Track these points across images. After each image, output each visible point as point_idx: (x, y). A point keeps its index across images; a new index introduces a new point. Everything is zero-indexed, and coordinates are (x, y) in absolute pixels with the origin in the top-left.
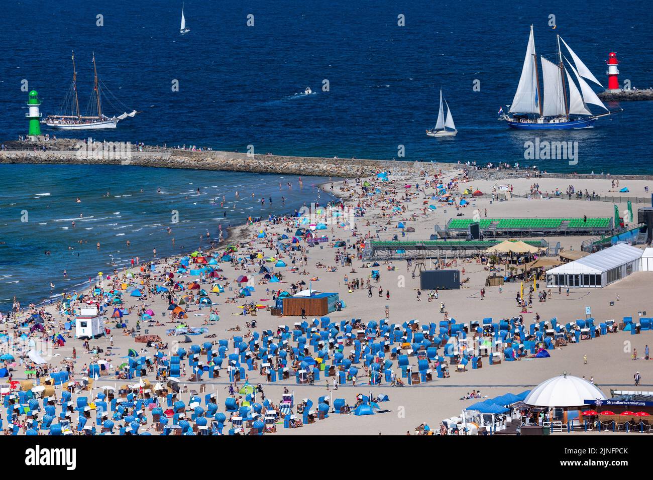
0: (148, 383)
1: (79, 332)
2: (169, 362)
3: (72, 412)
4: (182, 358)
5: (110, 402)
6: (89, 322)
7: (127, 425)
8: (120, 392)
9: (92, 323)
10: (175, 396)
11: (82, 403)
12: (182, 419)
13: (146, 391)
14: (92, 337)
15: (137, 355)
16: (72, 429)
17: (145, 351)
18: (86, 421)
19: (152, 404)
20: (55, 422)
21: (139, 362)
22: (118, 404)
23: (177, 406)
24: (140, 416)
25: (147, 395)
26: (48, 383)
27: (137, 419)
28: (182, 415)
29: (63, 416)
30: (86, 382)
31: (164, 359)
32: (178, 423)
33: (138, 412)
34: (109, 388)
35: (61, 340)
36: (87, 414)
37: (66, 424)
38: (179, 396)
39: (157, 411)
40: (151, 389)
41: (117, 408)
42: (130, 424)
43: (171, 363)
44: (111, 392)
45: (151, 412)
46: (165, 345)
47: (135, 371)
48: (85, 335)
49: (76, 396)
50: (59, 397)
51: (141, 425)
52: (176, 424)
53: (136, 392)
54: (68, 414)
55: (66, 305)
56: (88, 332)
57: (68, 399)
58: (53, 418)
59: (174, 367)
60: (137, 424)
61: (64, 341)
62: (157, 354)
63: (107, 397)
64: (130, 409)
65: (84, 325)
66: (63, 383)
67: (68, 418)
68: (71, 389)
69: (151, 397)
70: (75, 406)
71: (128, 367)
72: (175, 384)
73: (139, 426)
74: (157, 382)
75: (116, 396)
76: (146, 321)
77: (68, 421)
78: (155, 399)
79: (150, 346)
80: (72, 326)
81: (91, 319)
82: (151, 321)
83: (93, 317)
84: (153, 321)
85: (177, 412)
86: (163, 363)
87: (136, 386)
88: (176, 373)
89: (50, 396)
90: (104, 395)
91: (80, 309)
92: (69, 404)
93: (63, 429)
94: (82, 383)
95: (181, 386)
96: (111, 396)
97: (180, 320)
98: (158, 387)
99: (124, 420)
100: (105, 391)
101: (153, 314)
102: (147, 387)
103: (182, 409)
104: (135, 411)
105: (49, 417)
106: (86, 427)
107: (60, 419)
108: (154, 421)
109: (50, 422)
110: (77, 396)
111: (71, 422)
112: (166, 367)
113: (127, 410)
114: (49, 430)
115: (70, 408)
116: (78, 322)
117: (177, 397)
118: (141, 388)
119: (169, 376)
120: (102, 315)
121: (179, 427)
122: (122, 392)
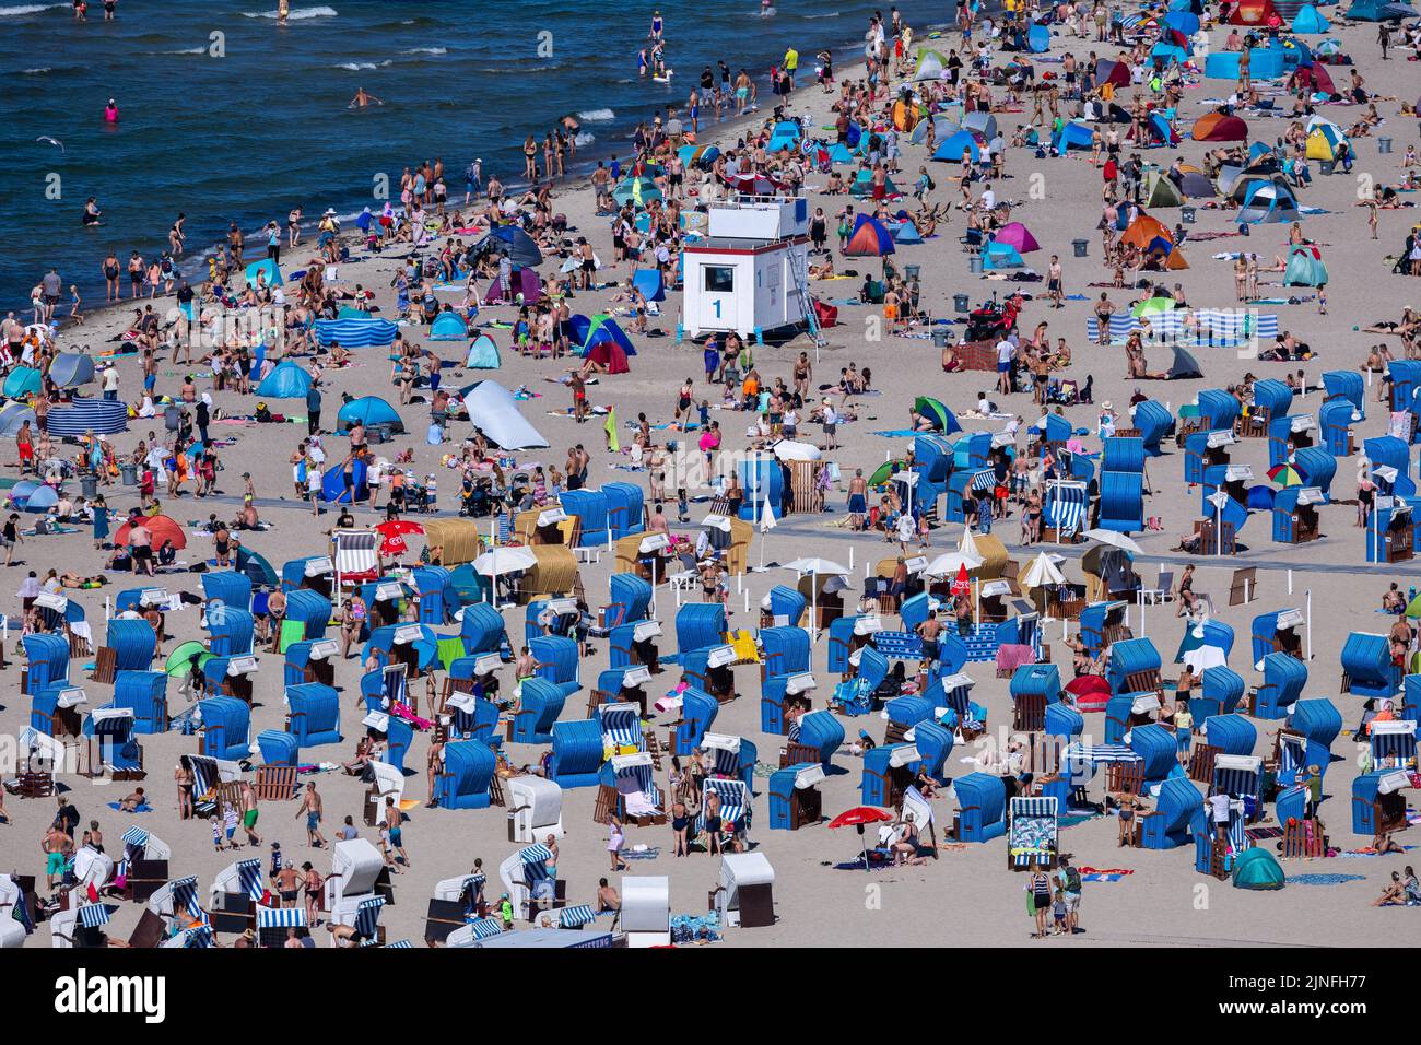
0: (998, 552)
1: (699, 311)
2: (1097, 464)
3: (654, 669)
4: (1153, 447)
5: (826, 633)
6: (744, 269)
7: (895, 736)
8: (870, 591)
9: (758, 274)
10: (1117, 616)
11: (702, 631)
12: (1143, 719)
13: (989, 590)
14: (752, 338)
15: (954, 427)
16: (651, 748)
17: (993, 407)
18: (714, 713)
19: (1011, 648)
20: (575, 710)
21: (962, 459)
22: (861, 641)
23: (1127, 660)
24: (958, 700)
25: (993, 607)
26: (550, 535)
27: (941, 712)
28: (1143, 703)
29: (611, 688)
30: (718, 539)
31: (1074, 446)
32: (1127, 739)
33: (950, 683)
34: (817, 566)
35: (618, 348)
36: (721, 683)
37: (625, 721)
38: (1138, 619)
39: (1036, 681)
40: (1013, 580)
41: (855, 660)
42: (909, 736)
43: (1107, 466)
44: (829, 588)
45: (1008, 682)
46: (1081, 386)
47: (943, 499)
48: (723, 325)
49: (675, 595)
50: (599, 599)
51: (959, 740)
52: (1119, 741)
53: (941, 589)
54: (634, 676)
55: (644, 187)
56: (738, 312)
57: (640, 610)
58: (569, 692)
59: (1116, 486)
60: (940, 733)
61: (630, 350)
62: (1042, 424)
63: (812, 611)
64: (913, 667)
65: (718, 280)
66: (616, 537)
67: (636, 694)
68: (654, 566)
69: (1009, 617)
70: (668, 647)
71: (911, 478)
72: (1120, 557)
73: (949, 746)
74: (1037, 552)
75: (852, 603)
76: (1001, 277)
77: (635, 707)
78: (1029, 626)
79: (1015, 388)
80: (667, 284)
81: (752, 257)
82: (1021, 277)
83: (760, 249)
84: (1032, 278)
85: (1124, 689)
86: (1070, 466)
87: (944, 565)
88: (1126, 512)
89: (558, 595)
90: (797, 597)
91: (703, 209)
92: (642, 632)
93: (609, 742)
94: (700, 541)
95: (1148, 574)
96: (831, 607)
97: (1149, 275)
98: (1042, 569)
99: (884, 715)
100: (805, 582)
101: (1030, 245)
102: (992, 571)
103: (1145, 677)
104: (937, 676)
105: (547, 689)
106: (712, 740)
107: (599, 697)
108: (1018, 726)
109: (554, 710)
110: (680, 599)
111: (645, 716)
112: (1082, 486)
113: (900, 667)
114: (548, 747)
115: (646, 654)
116: (693, 268)
117: (1126, 622)
118: (965, 574)
119: (1095, 525)
120: (800, 239)
121: (1132, 757)
122: (882, 586)
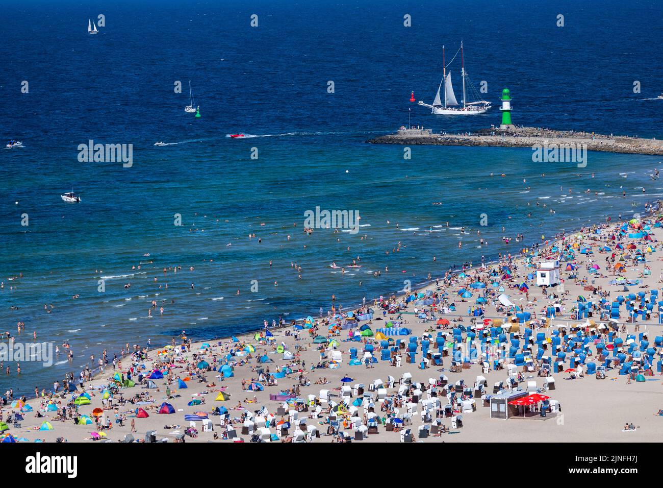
0: (594, 323)
1: (540, 281)
2: (611, 307)
3: (533, 345)
4: (621, 304)
5: (563, 338)
6: (547, 273)
7: (576, 356)
8: (571, 330)
9: (550, 274)
10: (615, 334)
11: (541, 338)
12: (620, 352)
13: (592, 329)
14: (549, 285)
15: (585, 301)
16: (533, 359)
17: (592, 297)
18: (544, 352)
19: (596, 340)
20: (519, 352)
21: (587, 306)
22: (569, 339)
23: (617, 342)
24: (587, 349)
25: (593, 333)
26: (514, 321)
27: (584, 351)
28: (620, 349)
29: (525, 348)
30: (544, 321)
31: (607, 304)
32: (617, 355)
33: (585, 346)
34: (562, 326)
35: (525, 288)
36: (545, 347)
37: (528, 354)
38: (619, 334)
39: (601, 345)
40: (596, 328)
41: (568, 342)
42: (578, 356)
43: (613, 307)
44: (564, 330)
45: (595, 346)
46: (608, 293)
47: (583, 313)
48: (544, 283)
49: (536, 332)
50: (523, 333)
51: (587, 356)
52: (616, 356)
53: (583, 329)
54: (530, 346)
55: (530, 259)
56: (547, 281)
57: (530, 334)
58: (518, 349)
59: (614, 311)
60: (584, 355)
61: (528, 288)
62: (601, 300)
63: (561, 334)
64: (579, 344)
65: (543, 276)
66: (526, 321)
67: (530, 349)
68: (532, 326)
69: (596, 334)
70: (535, 340)
71: (578, 310)
72: (616, 324)
73: (585, 358)
74: (600, 322)
75: (568, 332)
76: (593, 274)
77: (530, 351)
78: (600, 336)
79: (596, 294)
80: (534, 276)
81: (549, 272)
82: (597, 274)
83: (550, 270)
84: (599, 274)
85: (616, 347)
86: (606, 307)
87: (584, 325)
88: (616, 315)
89: (516, 332)
90: (558, 331)
91: (540, 263)
92: (531, 338)
93: (525, 358)
94: (541, 322)
95: (620, 327)
96: (564, 333)
97: (619, 273)
98: (601, 326)
99: (574, 352)
100: (559, 329)
101: (598, 268)
102: (593, 326)
103: (620, 344)
104: (583, 345)
105: (514, 348)
106: (543, 357)
107: (523, 350)
108: (598, 353)
109: (515, 352)
110: (537, 332)
111: (531, 353)
112: (608, 311)
113: (576, 344)
114: (514, 359)
115: (531, 342)
116: (539, 273)
117: (616, 335)
118: (588, 327)
119: (611, 318)
120: (557, 268)
121: (617, 359)
122: (573, 329)
